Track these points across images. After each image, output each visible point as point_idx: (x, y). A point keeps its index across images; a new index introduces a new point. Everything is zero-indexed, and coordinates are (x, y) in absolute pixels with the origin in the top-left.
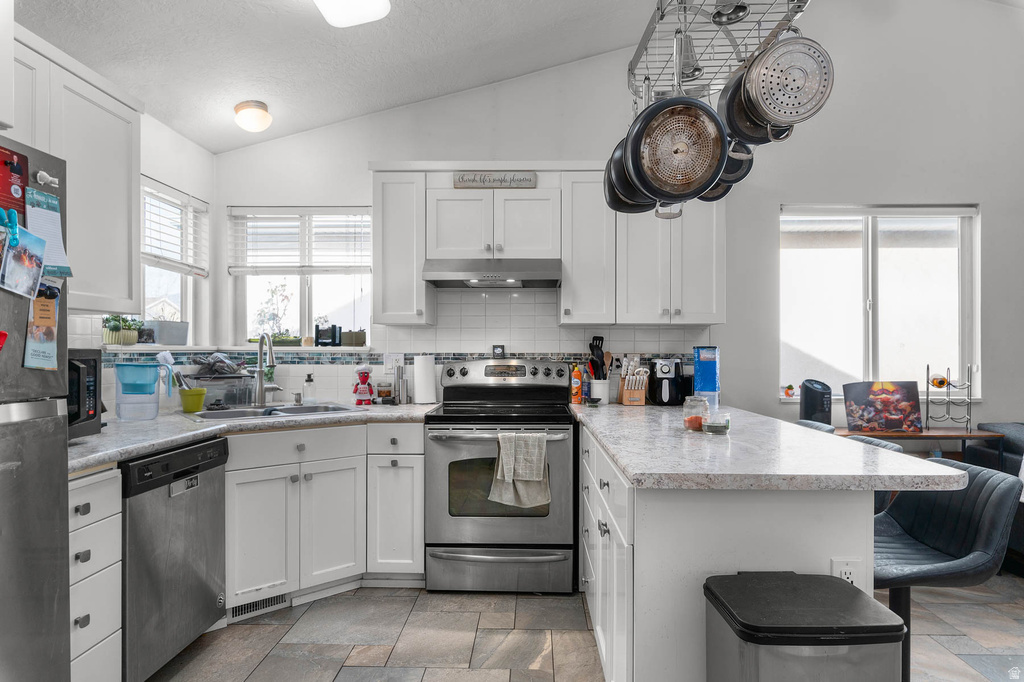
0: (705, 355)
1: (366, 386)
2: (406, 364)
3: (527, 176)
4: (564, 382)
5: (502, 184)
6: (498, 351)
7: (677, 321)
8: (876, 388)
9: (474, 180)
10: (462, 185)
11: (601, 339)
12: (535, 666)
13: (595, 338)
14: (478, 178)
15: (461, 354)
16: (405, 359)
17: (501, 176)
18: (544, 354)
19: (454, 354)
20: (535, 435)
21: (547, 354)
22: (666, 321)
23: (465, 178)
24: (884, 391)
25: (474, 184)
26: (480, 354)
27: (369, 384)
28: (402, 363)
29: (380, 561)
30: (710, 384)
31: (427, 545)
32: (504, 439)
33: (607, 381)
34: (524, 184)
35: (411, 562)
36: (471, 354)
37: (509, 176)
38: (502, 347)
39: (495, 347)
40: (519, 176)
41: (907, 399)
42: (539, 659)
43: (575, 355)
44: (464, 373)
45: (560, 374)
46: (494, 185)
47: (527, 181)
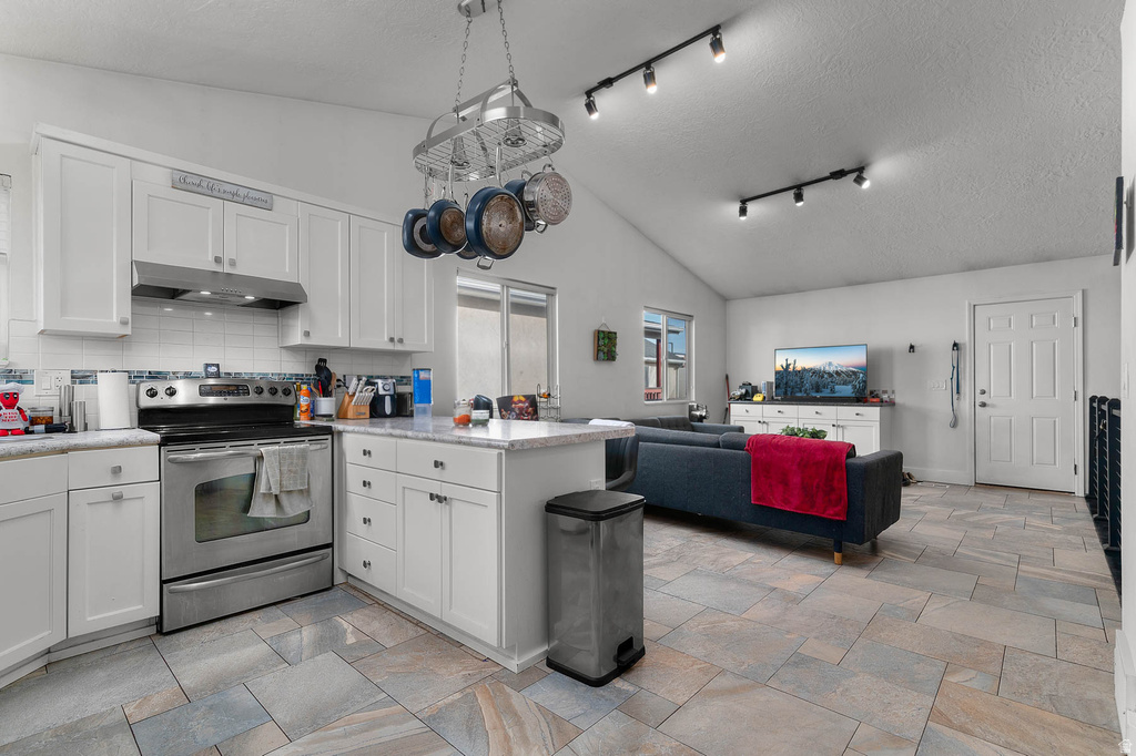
0: (423, 375)
1: (15, 410)
2: (74, 383)
3: (264, 197)
4: (290, 401)
5: (234, 197)
6: (213, 370)
7: (399, 347)
8: (516, 399)
9: (199, 185)
10: (184, 186)
11: (325, 361)
12: (351, 640)
13: (320, 360)
14: (204, 184)
15: (159, 373)
16: (72, 377)
17: (234, 189)
18: (264, 374)
19: (150, 372)
20: (298, 446)
21: (267, 374)
22: (390, 347)
23: (188, 180)
24: (520, 401)
25: (199, 189)
26: (185, 373)
27: (19, 409)
28: (68, 381)
29: (89, 619)
30: (426, 398)
31: (163, 582)
32: (267, 452)
33: (334, 399)
34: (259, 204)
35: (141, 606)
36: (174, 373)
37: (243, 192)
38: (218, 366)
39: (207, 365)
40: (253, 194)
41: (531, 406)
42: (349, 636)
43: (297, 375)
44: (172, 392)
45: (287, 392)
46: (225, 196)
47: (263, 202)
